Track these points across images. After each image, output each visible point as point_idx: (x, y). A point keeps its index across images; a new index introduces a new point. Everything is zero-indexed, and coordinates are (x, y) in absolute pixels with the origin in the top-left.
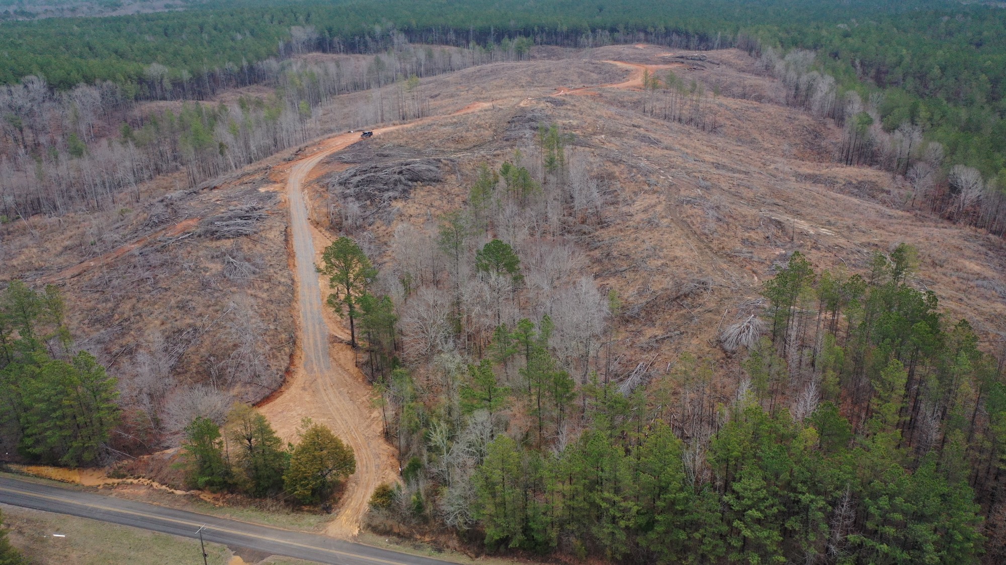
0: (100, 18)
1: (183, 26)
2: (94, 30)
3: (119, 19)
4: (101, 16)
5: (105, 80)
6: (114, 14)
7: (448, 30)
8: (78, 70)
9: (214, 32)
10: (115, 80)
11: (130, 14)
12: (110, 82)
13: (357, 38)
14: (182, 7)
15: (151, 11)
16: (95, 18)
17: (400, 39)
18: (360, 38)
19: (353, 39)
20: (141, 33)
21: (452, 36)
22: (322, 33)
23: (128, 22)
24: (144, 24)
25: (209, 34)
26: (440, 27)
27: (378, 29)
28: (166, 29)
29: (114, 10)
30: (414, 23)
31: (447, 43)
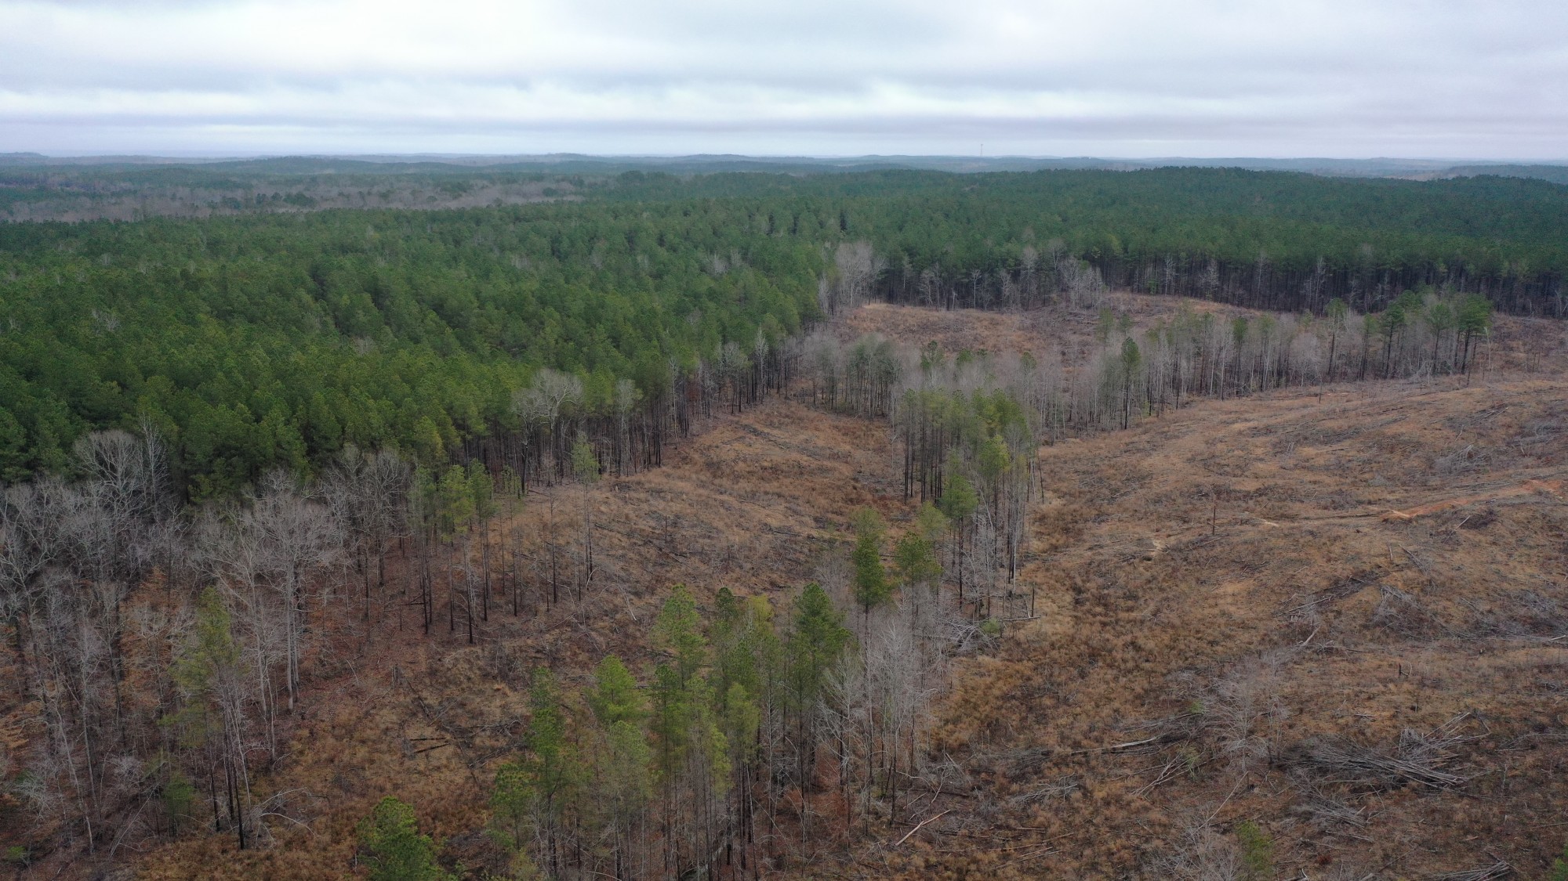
0: (425, 212)
1: (593, 238)
2: (408, 239)
3: (460, 215)
4: (428, 208)
5: (374, 445)
6: (453, 205)
7: (1203, 265)
8: (292, 404)
9: (663, 253)
10: (409, 445)
11: (484, 205)
12: (390, 455)
13: (976, 274)
14: (575, 194)
15: (520, 201)
16: (414, 212)
17: (1084, 281)
18: (983, 272)
19: (968, 275)
20: (502, 249)
21: (1212, 276)
22: (894, 259)
23: (478, 222)
24: (511, 227)
25: (652, 257)
26: (1183, 254)
27: (1030, 255)
28: (555, 240)
29: (455, 198)
30: (1116, 244)
31: (1195, 292)
